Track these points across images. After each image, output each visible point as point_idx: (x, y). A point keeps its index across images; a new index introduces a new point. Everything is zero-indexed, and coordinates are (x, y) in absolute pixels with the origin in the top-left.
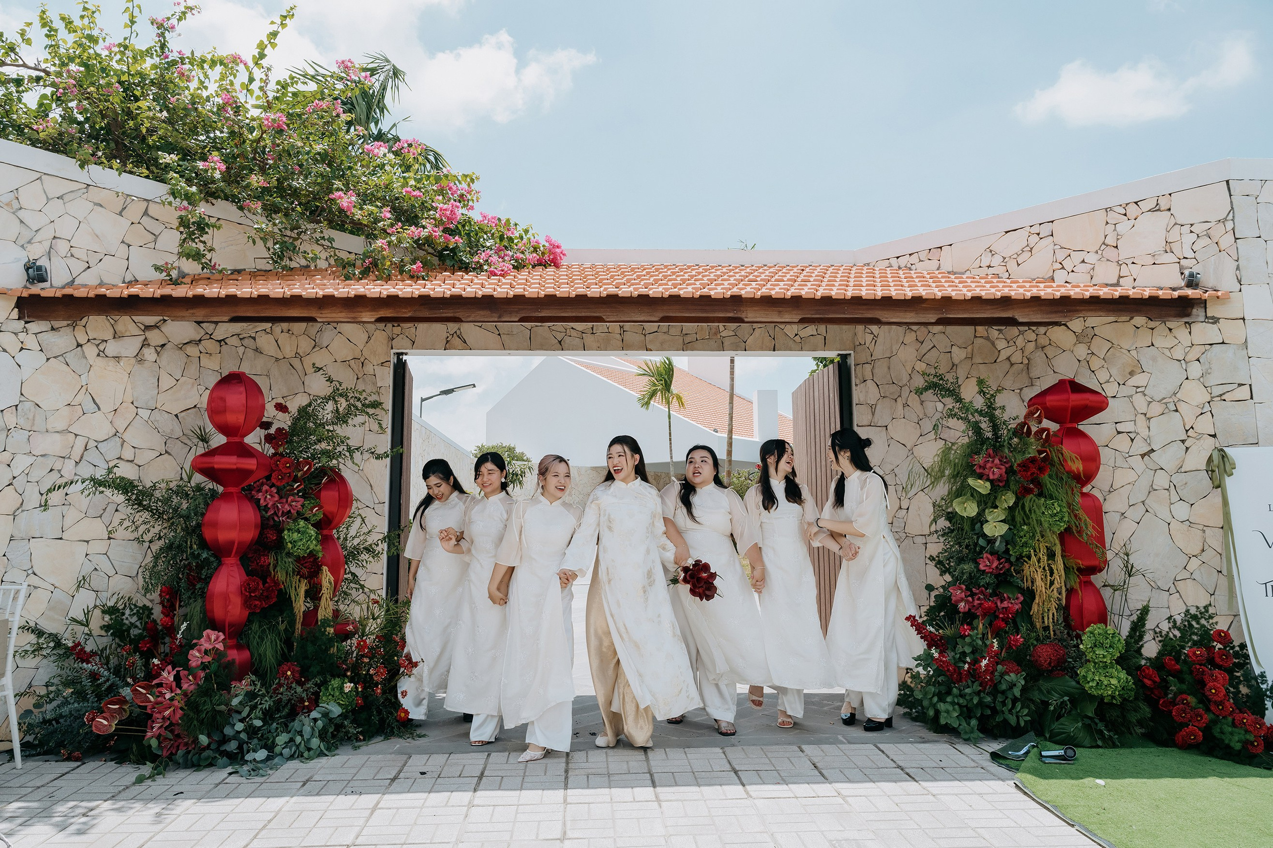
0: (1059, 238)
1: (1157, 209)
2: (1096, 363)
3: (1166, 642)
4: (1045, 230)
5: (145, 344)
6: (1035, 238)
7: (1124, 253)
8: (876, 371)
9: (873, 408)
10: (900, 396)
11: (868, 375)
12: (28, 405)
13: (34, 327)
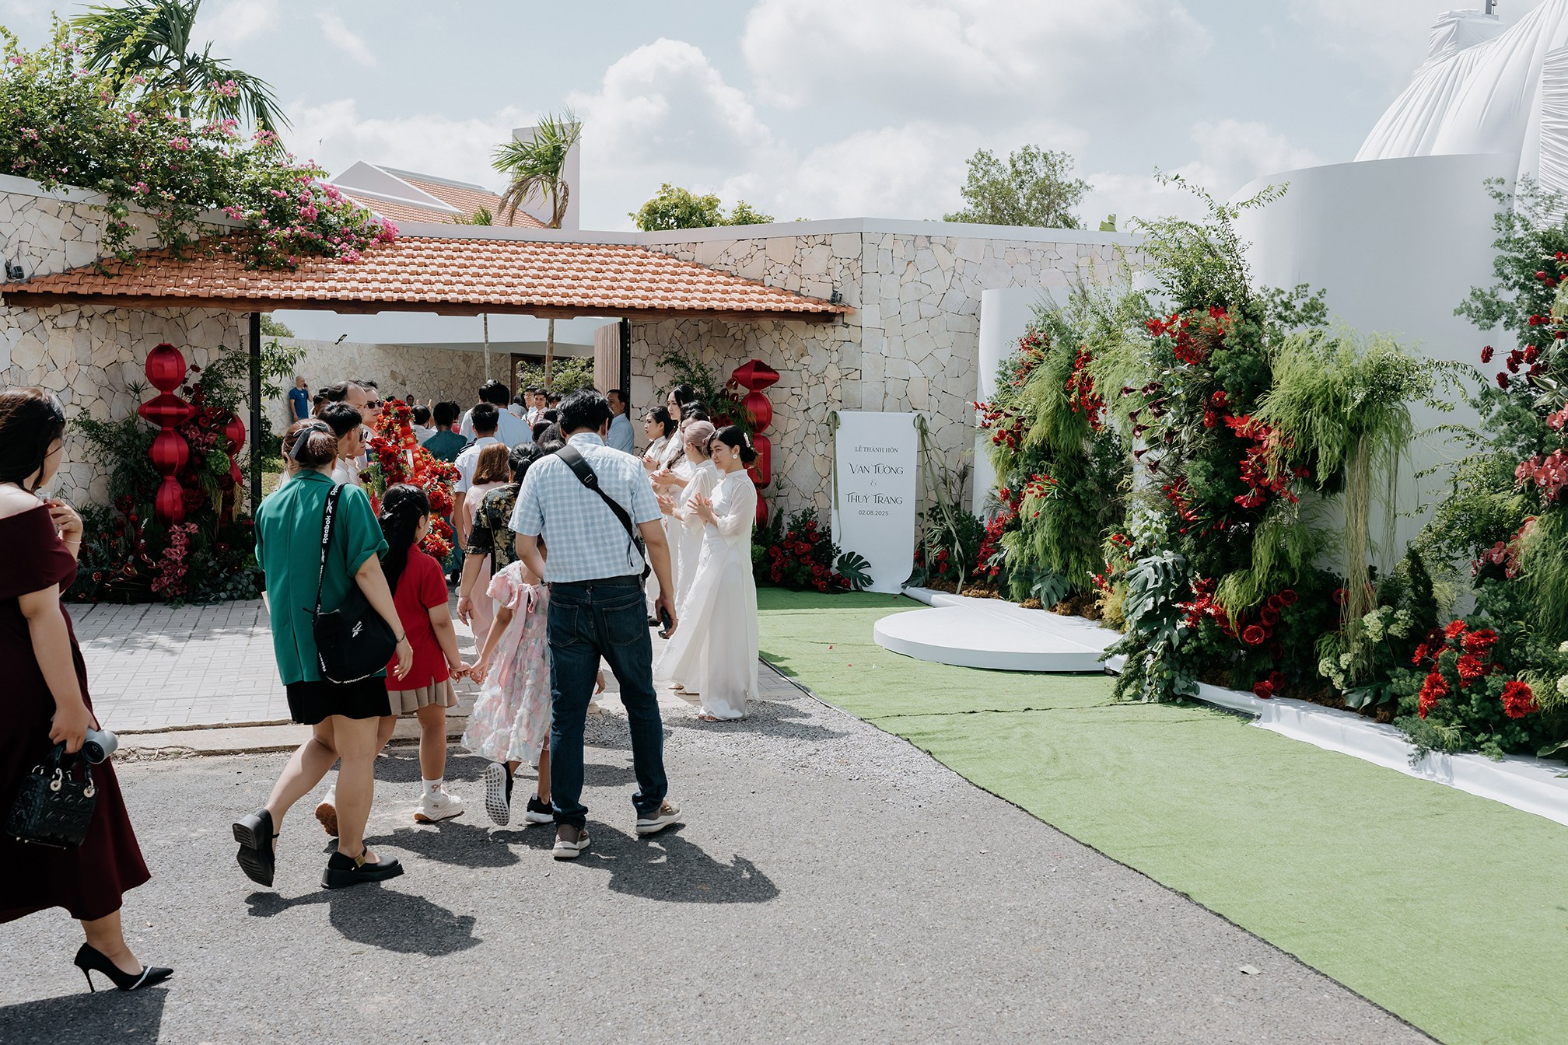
0: (767, 251)
1: (824, 244)
2: (784, 346)
3: (792, 529)
4: (761, 244)
5: (81, 316)
6: (754, 249)
7: (804, 271)
8: (647, 333)
9: (644, 362)
11: (642, 336)
12: (16, 367)
13: (14, 310)
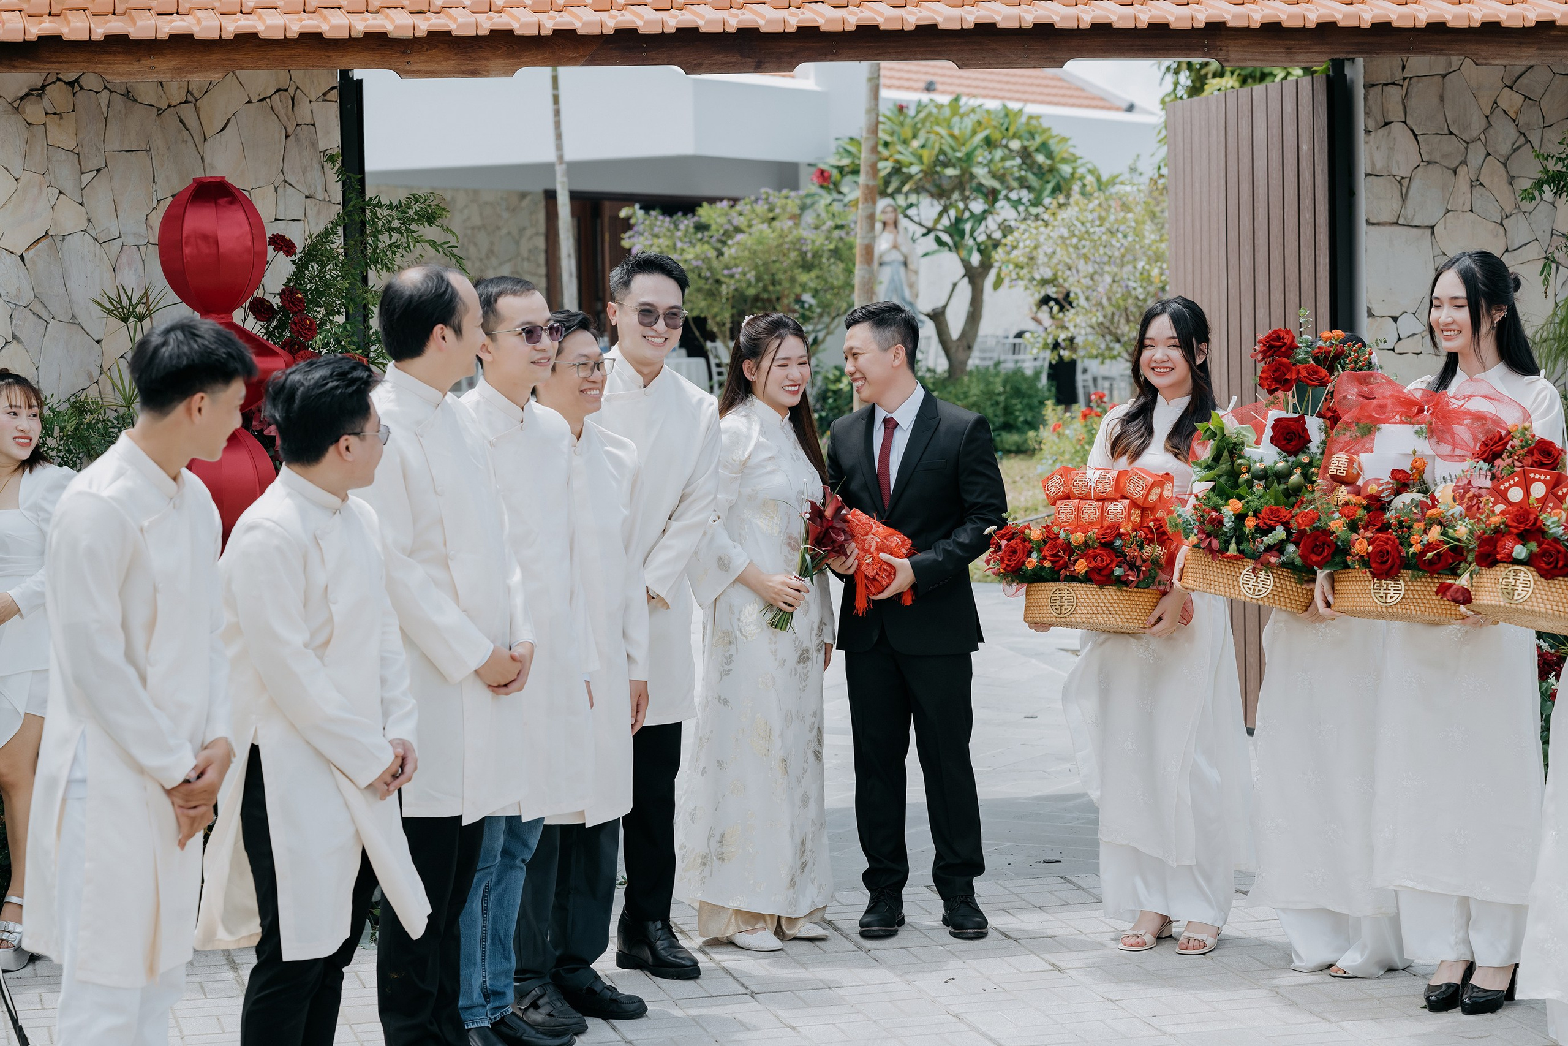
10: (1464, 162)
